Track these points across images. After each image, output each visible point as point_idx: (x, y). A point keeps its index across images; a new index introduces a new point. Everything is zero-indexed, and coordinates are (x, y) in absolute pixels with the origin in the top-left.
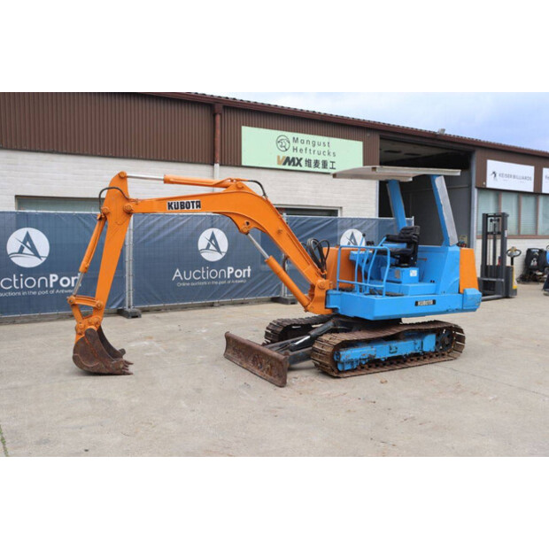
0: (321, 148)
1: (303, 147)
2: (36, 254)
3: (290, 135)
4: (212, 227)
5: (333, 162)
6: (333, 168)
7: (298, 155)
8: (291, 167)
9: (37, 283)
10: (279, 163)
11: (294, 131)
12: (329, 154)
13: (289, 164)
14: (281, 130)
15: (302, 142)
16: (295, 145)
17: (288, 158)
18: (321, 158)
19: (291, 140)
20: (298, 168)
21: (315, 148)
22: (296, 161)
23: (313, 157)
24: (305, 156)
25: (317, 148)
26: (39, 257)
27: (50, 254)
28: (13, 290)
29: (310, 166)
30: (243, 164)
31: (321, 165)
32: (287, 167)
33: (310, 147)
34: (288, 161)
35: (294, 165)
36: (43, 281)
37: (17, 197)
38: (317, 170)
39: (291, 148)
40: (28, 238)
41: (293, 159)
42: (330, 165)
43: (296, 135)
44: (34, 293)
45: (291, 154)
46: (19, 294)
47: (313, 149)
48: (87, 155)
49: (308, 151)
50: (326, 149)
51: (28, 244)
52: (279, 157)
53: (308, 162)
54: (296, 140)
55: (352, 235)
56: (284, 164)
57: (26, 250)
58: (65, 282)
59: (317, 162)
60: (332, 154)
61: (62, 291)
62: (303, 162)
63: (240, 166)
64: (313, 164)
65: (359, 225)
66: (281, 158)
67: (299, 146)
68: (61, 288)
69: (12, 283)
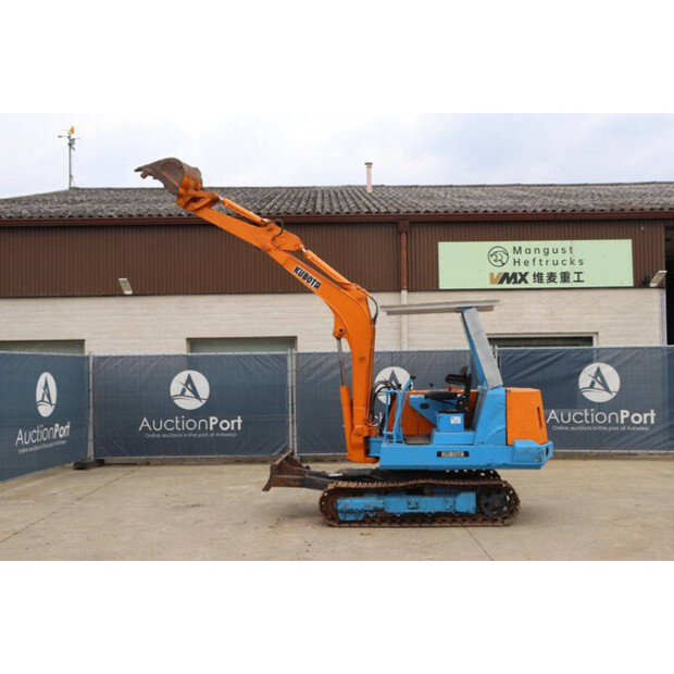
0: (560, 257)
1: (529, 258)
2: (197, 397)
3: (509, 245)
4: (392, 365)
5: (578, 273)
6: (579, 281)
7: (522, 269)
8: (511, 286)
9: (197, 425)
10: (492, 281)
11: (515, 240)
12: (572, 262)
13: (508, 282)
14: (494, 240)
15: (528, 251)
16: (517, 257)
17: (506, 275)
18: (558, 270)
19: (510, 251)
20: (523, 285)
21: (548, 258)
22: (519, 277)
23: (545, 270)
24: (532, 269)
25: (552, 257)
26: (200, 399)
27: (210, 396)
28: (175, 431)
29: (541, 281)
30: (441, 287)
31: (558, 279)
32: (505, 285)
33: (541, 256)
34: (506, 277)
35: (515, 282)
36: (203, 424)
37: (188, 339)
38: (552, 285)
39: (511, 261)
40: (189, 380)
41: (514, 275)
42: (573, 277)
43: (517, 244)
44: (195, 435)
45: (510, 269)
46: (181, 435)
47: (544, 259)
48: (255, 293)
49: (537, 262)
50: (567, 256)
51: (189, 386)
52: (492, 275)
53: (538, 277)
54: (517, 251)
55: (598, 370)
56: (501, 282)
57: (188, 393)
58: (225, 425)
59: (552, 277)
60: (577, 262)
61: (222, 435)
62: (529, 278)
63: (436, 289)
64: (545, 278)
65: (611, 357)
66: (495, 275)
67: (523, 257)
68: (221, 431)
69: (174, 425)
